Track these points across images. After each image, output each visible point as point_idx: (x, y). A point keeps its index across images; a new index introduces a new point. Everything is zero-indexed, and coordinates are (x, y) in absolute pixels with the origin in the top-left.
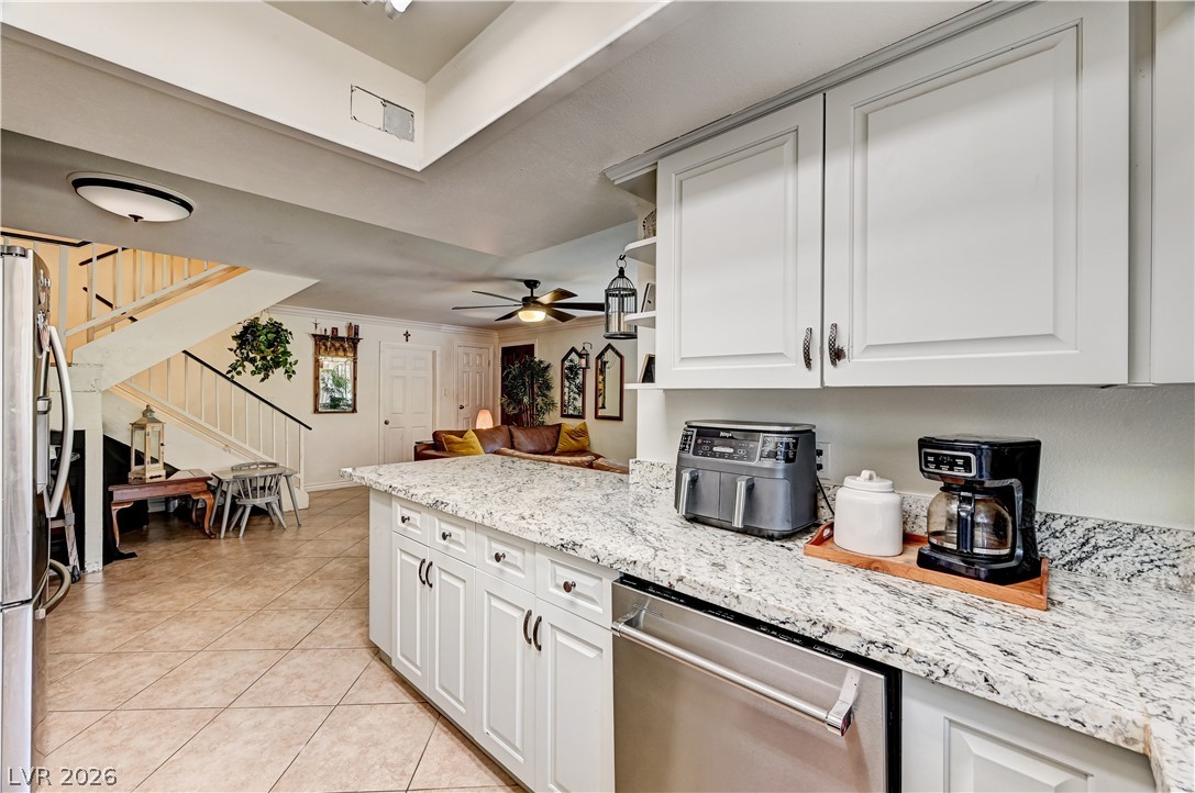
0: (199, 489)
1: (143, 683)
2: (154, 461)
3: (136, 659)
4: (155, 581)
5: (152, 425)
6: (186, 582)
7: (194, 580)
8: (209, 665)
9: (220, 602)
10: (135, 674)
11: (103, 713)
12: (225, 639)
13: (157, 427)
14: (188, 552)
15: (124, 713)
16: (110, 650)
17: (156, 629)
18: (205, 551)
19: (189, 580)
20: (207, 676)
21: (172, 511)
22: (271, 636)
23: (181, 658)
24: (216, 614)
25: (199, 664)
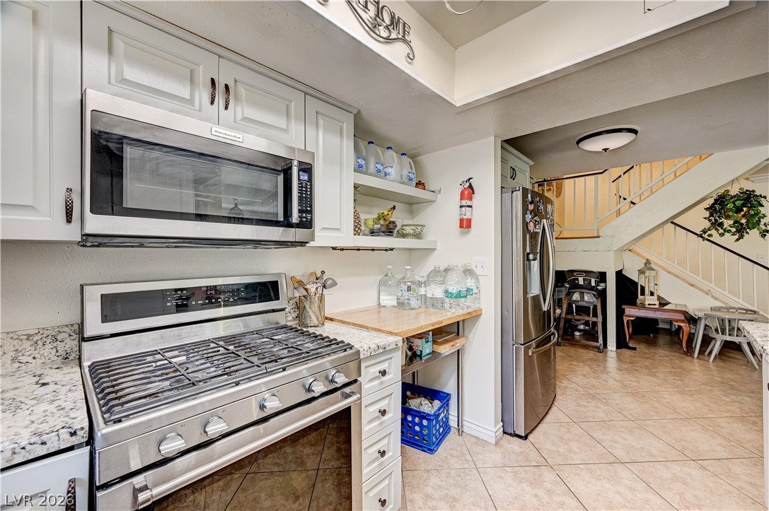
0: (678, 318)
1: (594, 418)
2: (652, 294)
3: (599, 404)
4: (636, 368)
5: (650, 271)
6: (652, 376)
7: (657, 377)
8: (631, 431)
9: (665, 399)
10: (593, 411)
11: (570, 420)
12: (651, 422)
13: (653, 273)
14: (666, 358)
15: (577, 426)
16: (592, 393)
17: (618, 394)
18: (677, 362)
19: (654, 376)
20: (625, 437)
21: (674, 330)
22: (683, 440)
23: (619, 417)
24: (656, 404)
25: (626, 427)
